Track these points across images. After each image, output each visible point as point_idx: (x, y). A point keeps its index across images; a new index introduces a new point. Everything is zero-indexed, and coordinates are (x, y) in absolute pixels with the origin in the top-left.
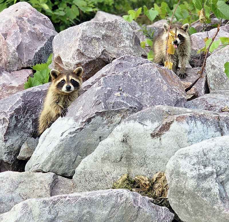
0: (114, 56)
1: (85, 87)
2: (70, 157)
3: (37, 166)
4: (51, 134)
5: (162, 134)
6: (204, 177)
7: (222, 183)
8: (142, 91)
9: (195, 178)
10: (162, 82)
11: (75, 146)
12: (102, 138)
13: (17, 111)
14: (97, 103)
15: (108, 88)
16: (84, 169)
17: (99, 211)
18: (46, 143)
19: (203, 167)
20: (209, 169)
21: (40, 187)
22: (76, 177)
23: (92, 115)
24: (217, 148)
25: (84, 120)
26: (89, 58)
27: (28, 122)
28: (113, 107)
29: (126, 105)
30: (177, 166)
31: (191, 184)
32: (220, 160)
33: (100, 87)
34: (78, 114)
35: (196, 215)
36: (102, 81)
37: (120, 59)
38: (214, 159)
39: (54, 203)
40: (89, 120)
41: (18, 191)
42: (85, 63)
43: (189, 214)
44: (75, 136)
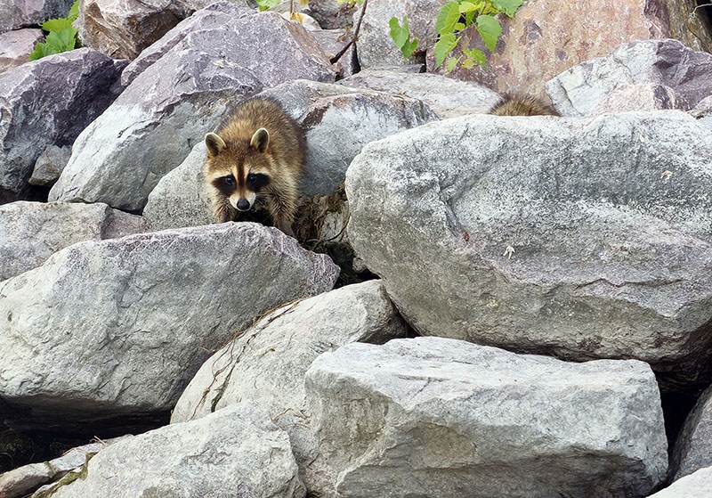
0: (193, 7)
1: (150, 56)
2: (136, 174)
3: (73, 193)
4: (98, 135)
5: (308, 130)
6: (418, 191)
7: (450, 202)
8: (260, 60)
9: (402, 193)
10: (294, 46)
11: (145, 156)
12: (192, 142)
13: (27, 96)
14: (183, 78)
15: (202, 53)
16: (165, 194)
17: (211, 262)
18: (88, 150)
19: (415, 173)
20: (427, 176)
21: (83, 229)
22: (151, 208)
23: (175, 99)
24: (439, 140)
25: (161, 109)
26: (150, 7)
27: (47, 118)
28: (212, 85)
29: (234, 82)
30: (366, 171)
31: (395, 203)
32: (446, 160)
33: (187, 51)
34: (148, 98)
35: (401, 259)
36: (189, 40)
37: (210, 8)
38: (434, 160)
39: (130, 248)
40: (169, 109)
41: (41, 236)
42: (143, 16)
43: (388, 259)
44: (144, 136)
